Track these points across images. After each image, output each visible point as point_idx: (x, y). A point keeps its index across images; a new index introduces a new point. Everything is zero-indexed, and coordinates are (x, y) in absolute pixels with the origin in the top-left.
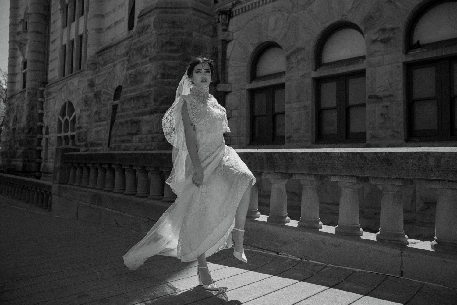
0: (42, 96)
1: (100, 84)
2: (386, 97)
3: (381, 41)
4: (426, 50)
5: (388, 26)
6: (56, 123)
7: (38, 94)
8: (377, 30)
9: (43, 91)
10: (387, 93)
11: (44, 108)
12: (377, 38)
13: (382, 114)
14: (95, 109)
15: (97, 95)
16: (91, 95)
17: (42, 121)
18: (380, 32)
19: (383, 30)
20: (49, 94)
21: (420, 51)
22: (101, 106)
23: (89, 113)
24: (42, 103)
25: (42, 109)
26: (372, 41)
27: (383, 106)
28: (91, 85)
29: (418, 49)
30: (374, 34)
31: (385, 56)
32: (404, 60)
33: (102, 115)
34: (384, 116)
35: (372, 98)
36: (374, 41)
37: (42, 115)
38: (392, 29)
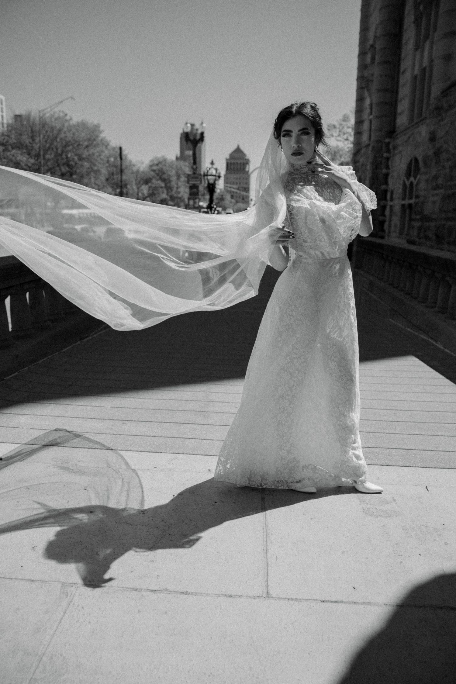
0: (388, 151)
1: (442, 138)
6: (401, 187)
7: (384, 148)
9: (389, 143)
11: (390, 167)
14: (434, 173)
15: (437, 153)
16: (431, 152)
17: (386, 183)
20: (395, 148)
22: (440, 168)
23: (427, 176)
24: (388, 159)
25: (387, 167)
28: (433, 138)
33: (440, 181)
37: (387, 175)
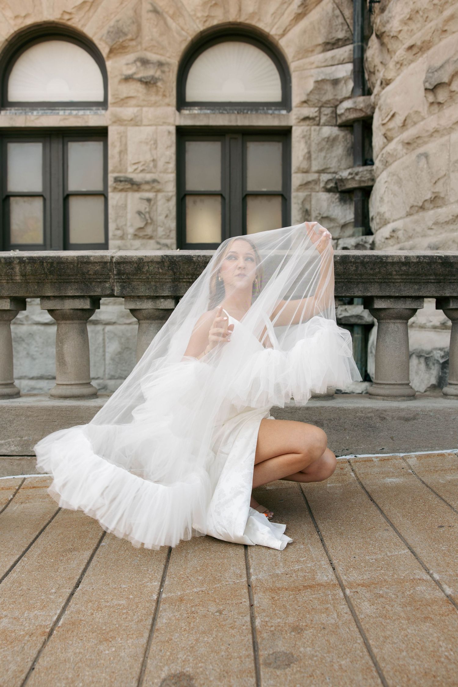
2: (147, 183)
3: (140, 80)
4: (209, 112)
5: (153, 57)
8: (131, 57)
10: (149, 177)
12: (135, 73)
13: (139, 213)
18: (139, 64)
19: (144, 62)
21: (199, 112)
26: (123, 77)
27: (141, 199)
29: (196, 108)
30: (127, 64)
31: (145, 109)
32: (178, 123)
34: (143, 216)
35: (121, 181)
36: (128, 79)
38: (160, 64)
